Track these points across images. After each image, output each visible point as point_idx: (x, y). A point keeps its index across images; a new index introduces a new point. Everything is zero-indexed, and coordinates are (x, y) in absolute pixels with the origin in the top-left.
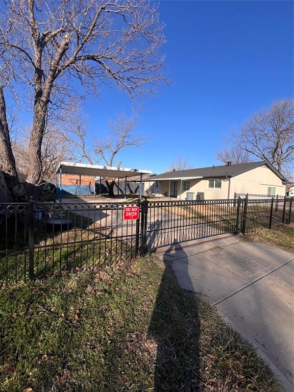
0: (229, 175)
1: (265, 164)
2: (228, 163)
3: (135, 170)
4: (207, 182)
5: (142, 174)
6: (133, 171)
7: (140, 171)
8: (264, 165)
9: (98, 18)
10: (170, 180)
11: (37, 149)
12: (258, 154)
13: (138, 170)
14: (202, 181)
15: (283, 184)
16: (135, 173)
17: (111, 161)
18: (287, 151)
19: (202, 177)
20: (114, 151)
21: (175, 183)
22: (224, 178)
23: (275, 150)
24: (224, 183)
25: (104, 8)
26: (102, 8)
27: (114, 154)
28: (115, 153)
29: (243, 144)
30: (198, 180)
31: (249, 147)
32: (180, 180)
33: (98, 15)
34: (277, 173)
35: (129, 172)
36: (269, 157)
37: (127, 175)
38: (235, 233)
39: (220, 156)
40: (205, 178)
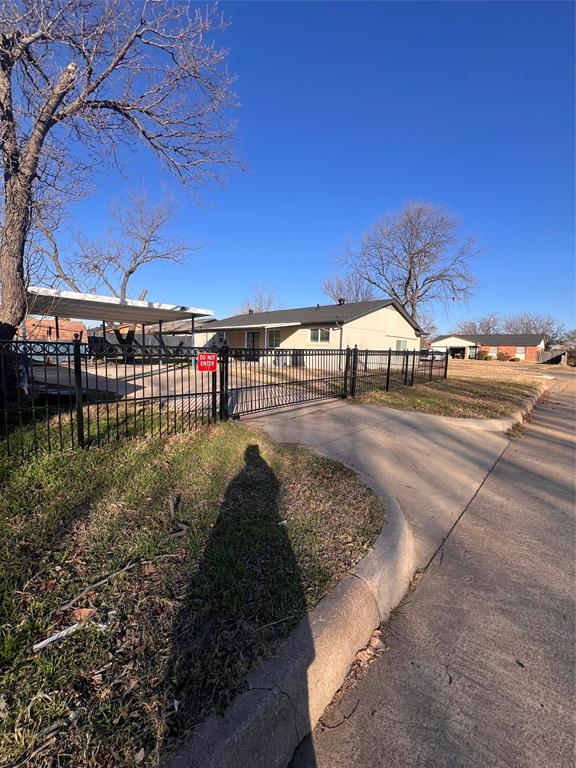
0: (340, 319)
1: (392, 304)
2: (340, 301)
3: (183, 308)
4: (308, 332)
5: (194, 316)
6: (178, 309)
7: (192, 310)
8: (391, 306)
9: (128, 48)
10: (246, 329)
11: (16, 262)
12: (385, 288)
13: (188, 308)
14: (300, 331)
15: (417, 335)
16: (182, 314)
17: (124, 290)
18: (424, 285)
19: (299, 324)
20: (128, 268)
21: (255, 334)
22: (332, 324)
23: (408, 283)
24: (334, 334)
25: (140, 36)
26: (137, 35)
27: (127, 276)
28: (131, 272)
29: (363, 270)
30: (294, 329)
31: (373, 275)
32: (263, 328)
33: (130, 44)
34: (410, 320)
35: (171, 312)
36: (400, 292)
37: (162, 317)
38: (343, 397)
39: (329, 287)
40: (304, 326)
